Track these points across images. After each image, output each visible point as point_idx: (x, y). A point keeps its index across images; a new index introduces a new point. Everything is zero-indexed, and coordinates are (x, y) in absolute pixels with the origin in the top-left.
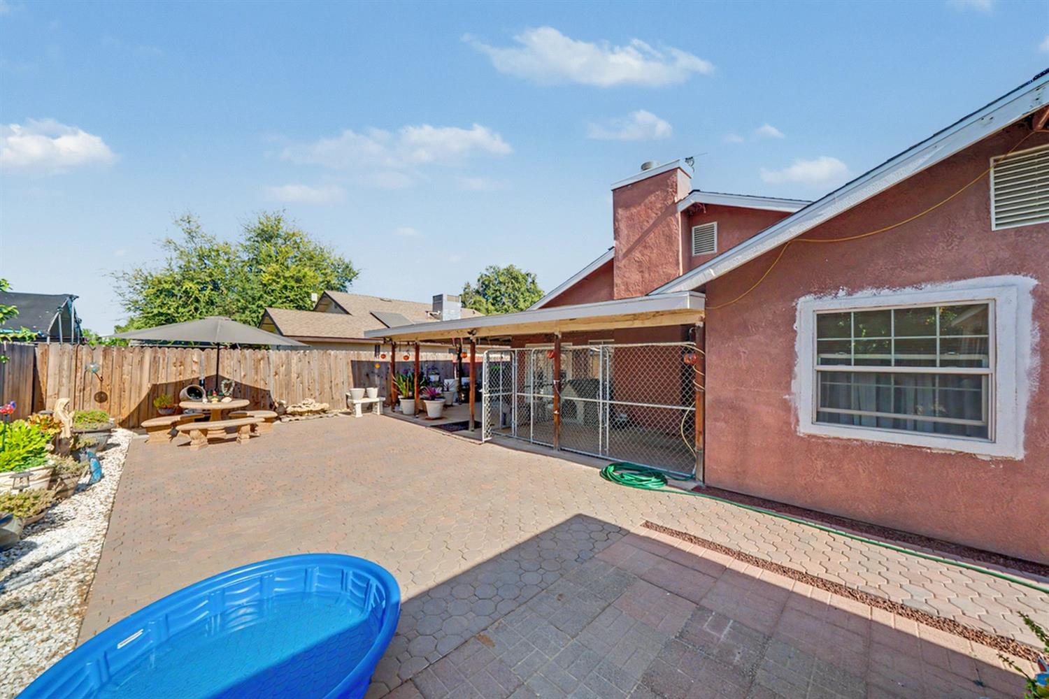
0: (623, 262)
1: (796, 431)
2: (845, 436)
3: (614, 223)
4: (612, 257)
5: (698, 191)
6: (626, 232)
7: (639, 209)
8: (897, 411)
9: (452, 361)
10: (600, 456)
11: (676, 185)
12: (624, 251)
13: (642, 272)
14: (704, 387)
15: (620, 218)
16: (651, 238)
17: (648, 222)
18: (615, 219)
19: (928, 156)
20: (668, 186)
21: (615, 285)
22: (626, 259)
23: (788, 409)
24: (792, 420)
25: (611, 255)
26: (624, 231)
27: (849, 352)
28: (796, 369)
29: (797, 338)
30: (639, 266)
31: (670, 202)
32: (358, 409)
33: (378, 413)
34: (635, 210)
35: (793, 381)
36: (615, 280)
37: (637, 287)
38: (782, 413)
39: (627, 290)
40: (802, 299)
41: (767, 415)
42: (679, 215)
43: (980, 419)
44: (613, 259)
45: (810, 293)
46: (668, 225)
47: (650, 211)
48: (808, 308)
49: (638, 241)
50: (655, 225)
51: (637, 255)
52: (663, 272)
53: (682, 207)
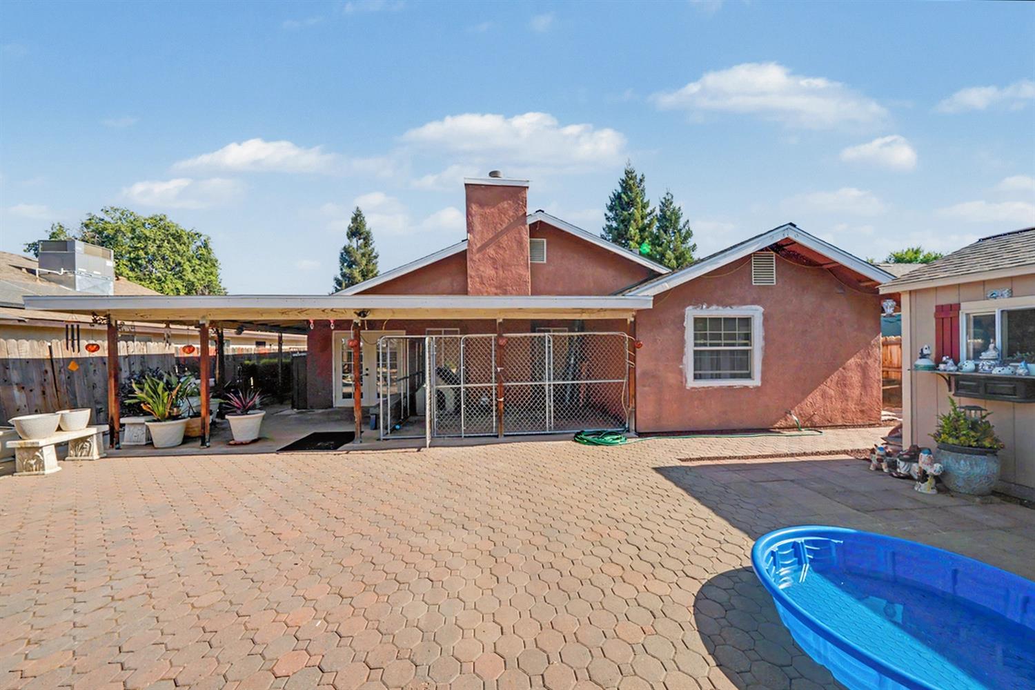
0: (477, 256)
1: (685, 386)
2: (706, 386)
3: (467, 217)
4: (464, 249)
5: (543, 212)
6: (480, 228)
7: (492, 210)
8: (717, 370)
9: (173, 354)
10: (548, 432)
11: (526, 201)
12: (479, 245)
13: (497, 269)
14: (635, 362)
15: (473, 212)
16: (504, 240)
17: (501, 225)
18: (468, 214)
19: (756, 246)
20: (519, 199)
21: (468, 276)
22: (479, 254)
23: (681, 373)
24: (684, 380)
25: (464, 247)
26: (478, 227)
27: (706, 339)
28: (686, 349)
29: (686, 331)
30: (493, 262)
31: (521, 214)
32: (49, 456)
33: (96, 456)
34: (488, 211)
35: (684, 357)
36: (469, 271)
37: (492, 281)
38: (679, 377)
39: (482, 283)
40: (688, 308)
41: (672, 378)
42: (527, 227)
43: (748, 370)
44: (466, 250)
45: (691, 305)
46: (520, 233)
47: (503, 216)
48: (691, 313)
49: (492, 240)
50: (507, 229)
51: (491, 251)
52: (516, 272)
53: (530, 221)
